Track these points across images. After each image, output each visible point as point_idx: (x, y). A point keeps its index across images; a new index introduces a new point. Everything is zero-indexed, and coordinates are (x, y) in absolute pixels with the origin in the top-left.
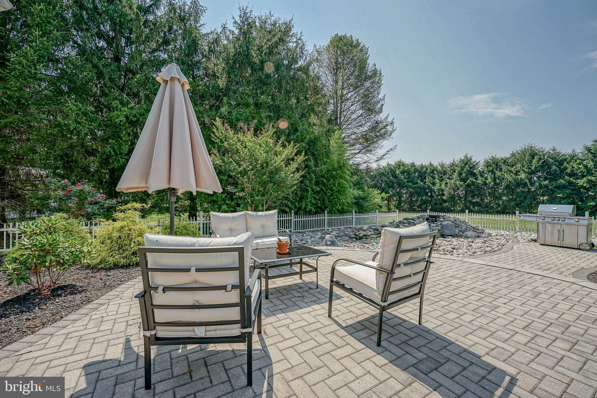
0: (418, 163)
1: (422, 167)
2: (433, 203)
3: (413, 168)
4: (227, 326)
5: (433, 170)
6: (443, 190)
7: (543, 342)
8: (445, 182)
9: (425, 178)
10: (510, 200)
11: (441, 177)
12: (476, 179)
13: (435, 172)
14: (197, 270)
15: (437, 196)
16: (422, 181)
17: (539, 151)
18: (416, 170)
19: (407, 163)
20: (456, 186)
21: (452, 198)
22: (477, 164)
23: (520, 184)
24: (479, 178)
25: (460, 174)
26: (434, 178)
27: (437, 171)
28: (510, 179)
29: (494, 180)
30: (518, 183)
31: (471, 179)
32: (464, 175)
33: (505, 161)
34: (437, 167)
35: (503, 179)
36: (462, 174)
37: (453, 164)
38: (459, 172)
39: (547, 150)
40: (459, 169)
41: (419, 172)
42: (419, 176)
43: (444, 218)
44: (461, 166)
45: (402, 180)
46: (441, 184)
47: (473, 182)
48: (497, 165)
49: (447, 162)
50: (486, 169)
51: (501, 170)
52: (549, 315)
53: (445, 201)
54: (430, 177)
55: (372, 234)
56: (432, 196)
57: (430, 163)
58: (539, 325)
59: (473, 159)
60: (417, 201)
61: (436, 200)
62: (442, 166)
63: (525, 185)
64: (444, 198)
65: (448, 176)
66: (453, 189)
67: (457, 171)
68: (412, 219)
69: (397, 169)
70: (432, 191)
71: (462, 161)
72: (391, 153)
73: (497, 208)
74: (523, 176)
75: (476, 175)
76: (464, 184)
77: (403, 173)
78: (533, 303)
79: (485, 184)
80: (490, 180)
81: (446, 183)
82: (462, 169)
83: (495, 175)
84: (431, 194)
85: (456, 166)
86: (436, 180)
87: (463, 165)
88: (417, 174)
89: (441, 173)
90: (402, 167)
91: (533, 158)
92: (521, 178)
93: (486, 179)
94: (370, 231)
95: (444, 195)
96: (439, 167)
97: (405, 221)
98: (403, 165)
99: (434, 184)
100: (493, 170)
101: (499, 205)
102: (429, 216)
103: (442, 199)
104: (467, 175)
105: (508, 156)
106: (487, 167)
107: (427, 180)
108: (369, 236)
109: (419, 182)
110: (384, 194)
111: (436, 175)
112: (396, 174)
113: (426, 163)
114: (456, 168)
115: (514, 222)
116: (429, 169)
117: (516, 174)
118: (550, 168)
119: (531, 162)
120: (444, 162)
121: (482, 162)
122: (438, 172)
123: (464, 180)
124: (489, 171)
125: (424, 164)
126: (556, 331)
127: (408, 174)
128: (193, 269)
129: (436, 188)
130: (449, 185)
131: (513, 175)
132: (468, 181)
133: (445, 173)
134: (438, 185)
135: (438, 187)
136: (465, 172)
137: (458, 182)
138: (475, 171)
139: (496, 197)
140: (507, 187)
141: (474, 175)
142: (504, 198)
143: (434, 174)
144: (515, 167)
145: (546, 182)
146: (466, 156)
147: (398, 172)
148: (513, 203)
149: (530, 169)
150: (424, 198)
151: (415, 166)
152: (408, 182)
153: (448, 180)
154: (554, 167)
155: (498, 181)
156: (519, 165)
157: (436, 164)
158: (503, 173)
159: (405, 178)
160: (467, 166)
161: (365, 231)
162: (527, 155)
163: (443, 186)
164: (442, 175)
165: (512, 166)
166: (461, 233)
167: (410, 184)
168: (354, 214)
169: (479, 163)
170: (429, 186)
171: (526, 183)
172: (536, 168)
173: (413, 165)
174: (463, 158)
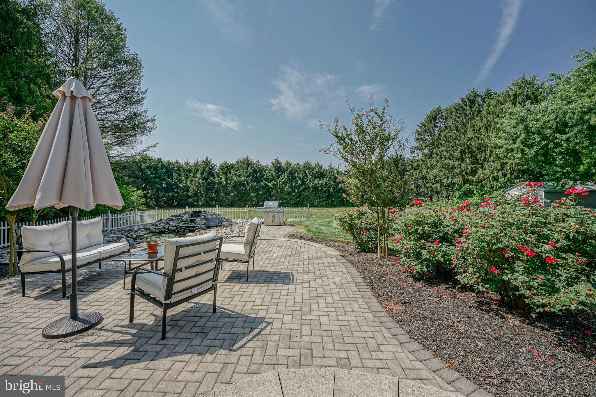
0: (165, 159)
1: (169, 164)
2: (179, 199)
3: (160, 164)
4: (203, 285)
5: (180, 168)
6: (188, 187)
7: (292, 262)
8: (190, 179)
9: (172, 175)
10: (235, 196)
11: (187, 175)
12: (214, 178)
13: (181, 170)
14: (204, 253)
15: (183, 192)
16: (169, 177)
17: (251, 162)
18: (163, 166)
19: (153, 157)
20: (200, 184)
21: (196, 194)
22: (214, 166)
23: (242, 184)
24: (217, 178)
25: (202, 173)
26: (180, 175)
27: (183, 169)
28: (236, 180)
29: (226, 180)
30: (240, 183)
31: (211, 179)
32: (205, 174)
33: (233, 167)
34: (182, 165)
35: (232, 180)
36: (203, 173)
37: (196, 165)
38: (202, 172)
39: (255, 161)
40: (202, 169)
41: (167, 168)
42: (167, 173)
43: (205, 213)
44: (203, 167)
45: (149, 176)
46: (186, 181)
47: (212, 181)
48: (228, 168)
49: (192, 162)
50: (221, 171)
51: (230, 173)
52: (288, 253)
53: (190, 197)
54: (177, 175)
55: (145, 234)
56: (178, 193)
57: (177, 161)
58: (288, 257)
59: (212, 162)
60: (163, 196)
61: (181, 196)
62: (188, 164)
63: (244, 185)
64: (189, 194)
65: (192, 174)
66: (197, 186)
67: (200, 171)
68: (179, 216)
69: (142, 163)
70: (178, 187)
71: (203, 162)
72: (151, 149)
73: (228, 202)
74: (243, 178)
75: (214, 175)
76: (205, 182)
77: (149, 168)
78: (281, 251)
79: (220, 183)
80: (223, 180)
81: (191, 181)
82: (204, 170)
83: (226, 176)
84: (177, 190)
85: (199, 166)
86: (183, 177)
87: (205, 166)
88: (164, 170)
89: (187, 172)
90: (148, 161)
91: (249, 167)
92: (242, 180)
93: (221, 179)
94: (142, 232)
95: (189, 191)
96: (185, 165)
97: (174, 218)
98: (150, 160)
99: (180, 181)
100: (225, 172)
101: (229, 200)
102: (193, 212)
103: (188, 195)
104: (208, 175)
105: (235, 163)
106: (222, 169)
107: (174, 177)
108: (142, 236)
109: (166, 178)
110: (140, 191)
111: (183, 173)
112: (141, 168)
113: (173, 160)
114: (199, 168)
115: (246, 212)
116: (175, 167)
117: (239, 177)
118: (257, 174)
119: (247, 169)
120: (189, 162)
121: (218, 165)
122: (185, 170)
123: (206, 179)
124: (223, 173)
125: (171, 161)
126: (293, 257)
127: (155, 169)
128: (202, 253)
129: (182, 185)
130: (193, 182)
131: (238, 177)
132: (209, 180)
133: (190, 171)
134: (184, 182)
135: (185, 185)
136: (206, 172)
137: (201, 181)
138: (213, 172)
139: (227, 194)
140: (234, 186)
141: (212, 175)
142: (232, 194)
143: (180, 171)
144: (238, 171)
145: (255, 184)
146: (207, 159)
147: (143, 166)
148: (237, 199)
149: (247, 173)
150: (170, 194)
151: (162, 162)
152: (155, 177)
153: (193, 178)
154: (259, 174)
155: (229, 181)
156: (241, 171)
157: (182, 162)
158: (232, 175)
159: (151, 173)
160: (207, 167)
161: (136, 231)
162: (246, 164)
163: (188, 183)
164: (187, 173)
165: (237, 171)
166: (220, 224)
167: (157, 180)
168: (109, 214)
169: (216, 165)
170: (175, 183)
171: (245, 184)
172: (250, 173)
173: (160, 160)
174: (204, 160)
